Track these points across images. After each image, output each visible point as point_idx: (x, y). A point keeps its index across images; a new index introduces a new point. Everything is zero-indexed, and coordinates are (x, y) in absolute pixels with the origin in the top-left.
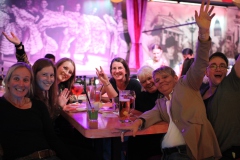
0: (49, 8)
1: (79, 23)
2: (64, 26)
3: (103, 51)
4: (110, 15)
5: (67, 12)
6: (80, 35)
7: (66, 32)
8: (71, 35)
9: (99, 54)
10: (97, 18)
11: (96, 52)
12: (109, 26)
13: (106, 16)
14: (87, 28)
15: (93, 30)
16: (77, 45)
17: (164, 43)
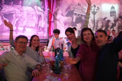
0: (5, 4)
1: (21, 11)
2: (13, 12)
3: (34, 25)
4: (38, 6)
5: (14, 5)
6: (21, 17)
7: (14, 16)
8: (17, 17)
9: (32, 27)
10: (31, 8)
11: (30, 26)
12: (37, 12)
13: (35, 7)
14: (25, 13)
15: (28, 14)
16: (20, 22)
17: (74, 21)
